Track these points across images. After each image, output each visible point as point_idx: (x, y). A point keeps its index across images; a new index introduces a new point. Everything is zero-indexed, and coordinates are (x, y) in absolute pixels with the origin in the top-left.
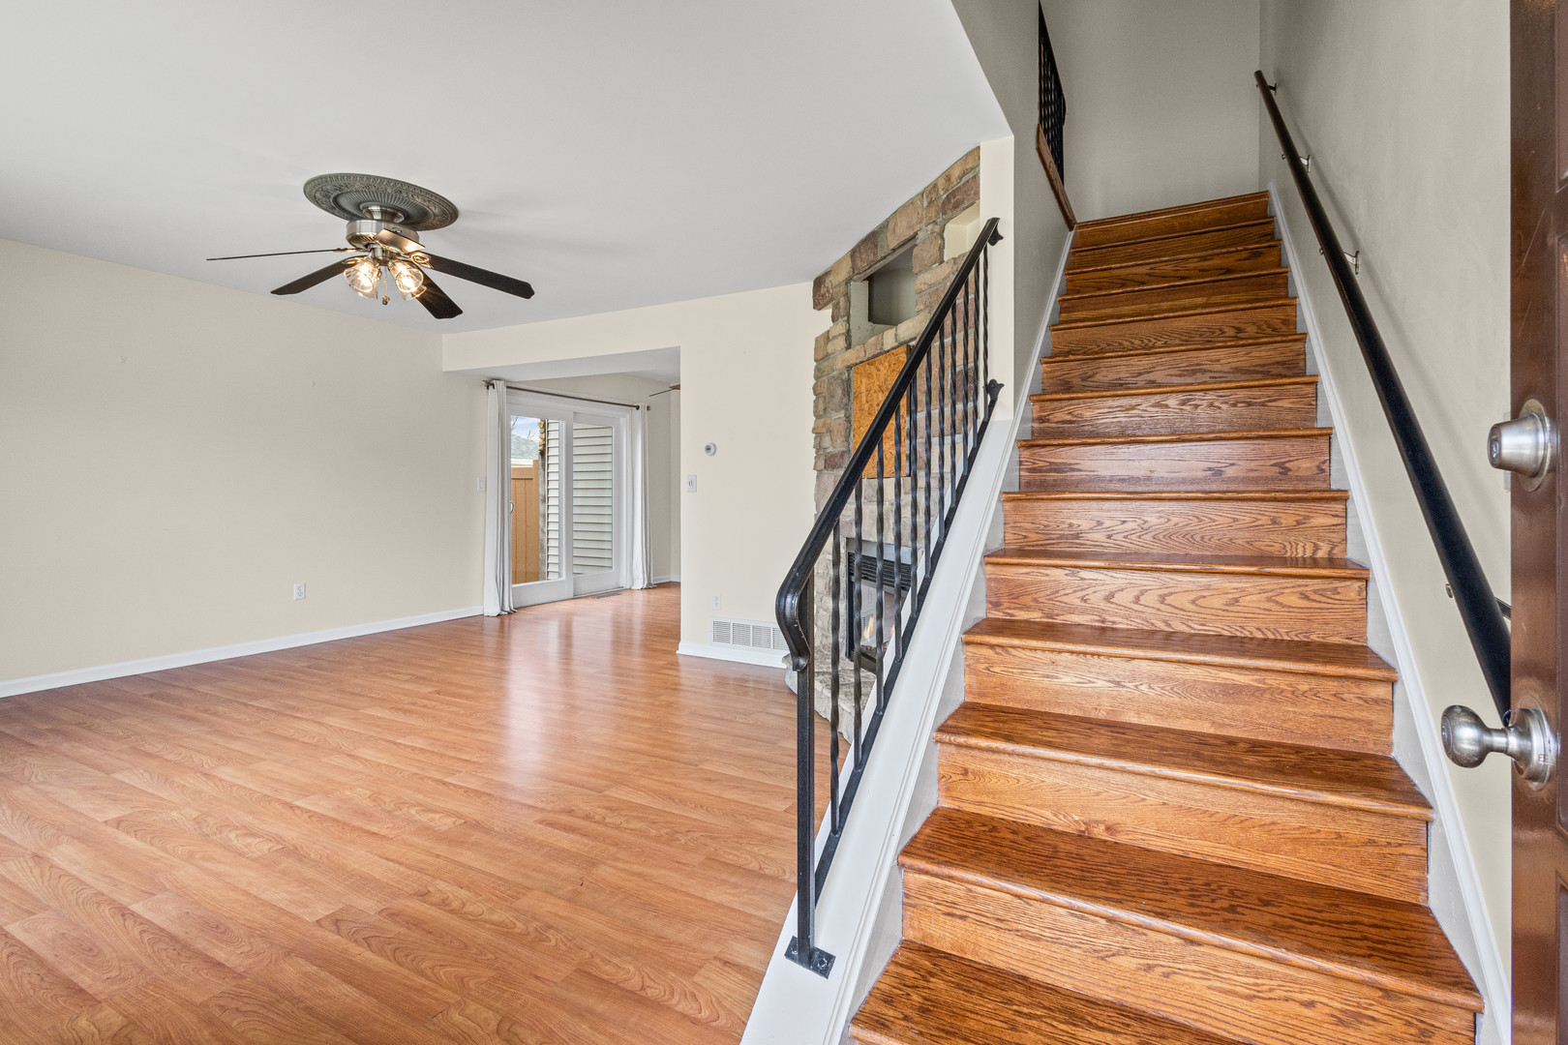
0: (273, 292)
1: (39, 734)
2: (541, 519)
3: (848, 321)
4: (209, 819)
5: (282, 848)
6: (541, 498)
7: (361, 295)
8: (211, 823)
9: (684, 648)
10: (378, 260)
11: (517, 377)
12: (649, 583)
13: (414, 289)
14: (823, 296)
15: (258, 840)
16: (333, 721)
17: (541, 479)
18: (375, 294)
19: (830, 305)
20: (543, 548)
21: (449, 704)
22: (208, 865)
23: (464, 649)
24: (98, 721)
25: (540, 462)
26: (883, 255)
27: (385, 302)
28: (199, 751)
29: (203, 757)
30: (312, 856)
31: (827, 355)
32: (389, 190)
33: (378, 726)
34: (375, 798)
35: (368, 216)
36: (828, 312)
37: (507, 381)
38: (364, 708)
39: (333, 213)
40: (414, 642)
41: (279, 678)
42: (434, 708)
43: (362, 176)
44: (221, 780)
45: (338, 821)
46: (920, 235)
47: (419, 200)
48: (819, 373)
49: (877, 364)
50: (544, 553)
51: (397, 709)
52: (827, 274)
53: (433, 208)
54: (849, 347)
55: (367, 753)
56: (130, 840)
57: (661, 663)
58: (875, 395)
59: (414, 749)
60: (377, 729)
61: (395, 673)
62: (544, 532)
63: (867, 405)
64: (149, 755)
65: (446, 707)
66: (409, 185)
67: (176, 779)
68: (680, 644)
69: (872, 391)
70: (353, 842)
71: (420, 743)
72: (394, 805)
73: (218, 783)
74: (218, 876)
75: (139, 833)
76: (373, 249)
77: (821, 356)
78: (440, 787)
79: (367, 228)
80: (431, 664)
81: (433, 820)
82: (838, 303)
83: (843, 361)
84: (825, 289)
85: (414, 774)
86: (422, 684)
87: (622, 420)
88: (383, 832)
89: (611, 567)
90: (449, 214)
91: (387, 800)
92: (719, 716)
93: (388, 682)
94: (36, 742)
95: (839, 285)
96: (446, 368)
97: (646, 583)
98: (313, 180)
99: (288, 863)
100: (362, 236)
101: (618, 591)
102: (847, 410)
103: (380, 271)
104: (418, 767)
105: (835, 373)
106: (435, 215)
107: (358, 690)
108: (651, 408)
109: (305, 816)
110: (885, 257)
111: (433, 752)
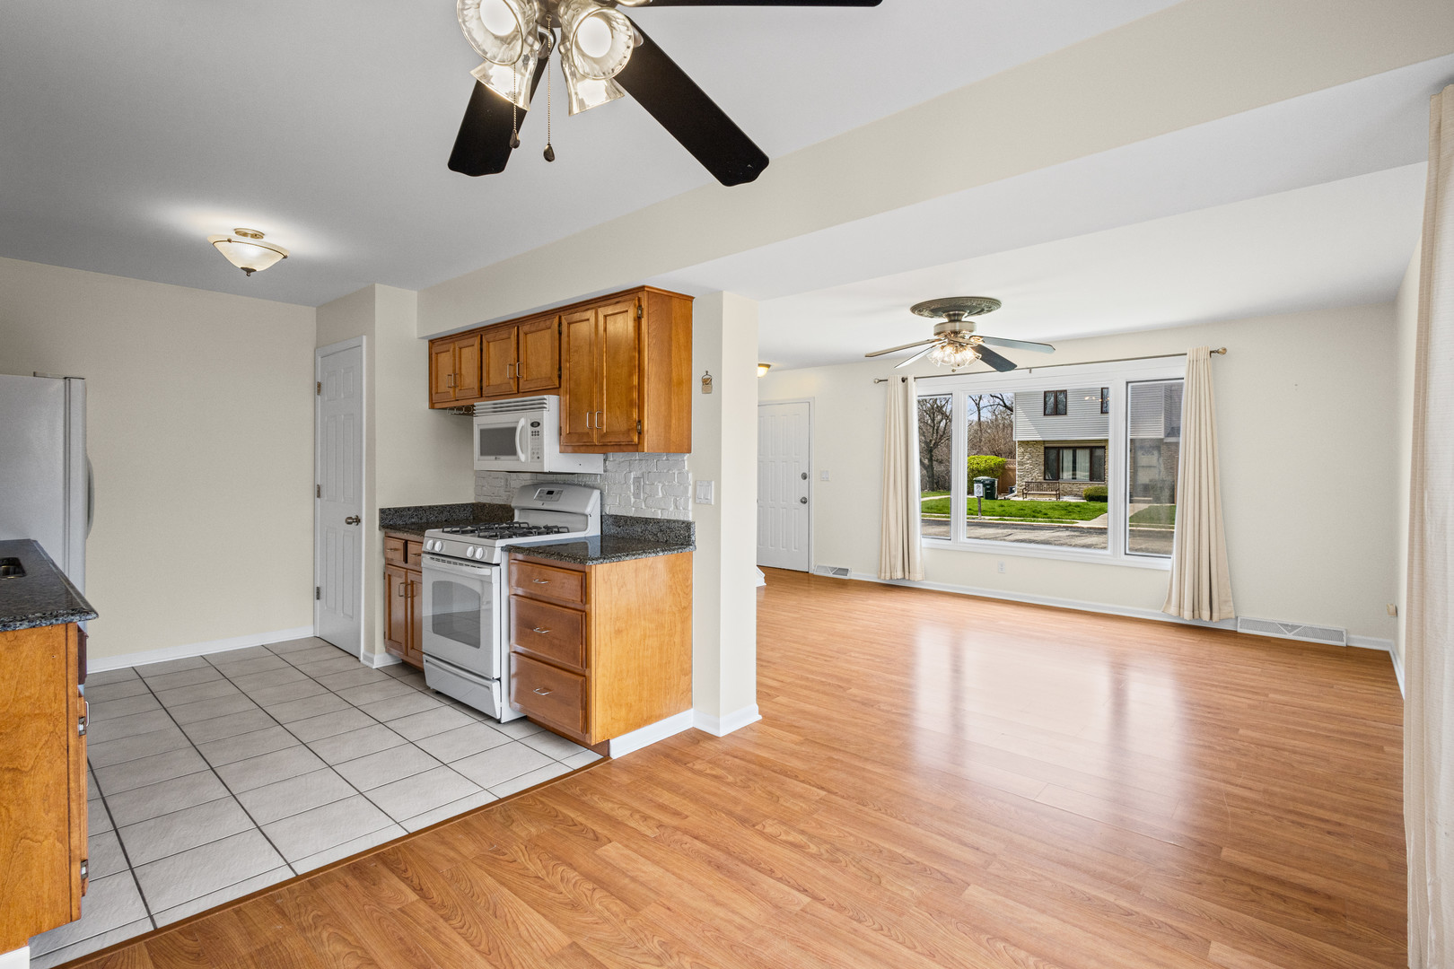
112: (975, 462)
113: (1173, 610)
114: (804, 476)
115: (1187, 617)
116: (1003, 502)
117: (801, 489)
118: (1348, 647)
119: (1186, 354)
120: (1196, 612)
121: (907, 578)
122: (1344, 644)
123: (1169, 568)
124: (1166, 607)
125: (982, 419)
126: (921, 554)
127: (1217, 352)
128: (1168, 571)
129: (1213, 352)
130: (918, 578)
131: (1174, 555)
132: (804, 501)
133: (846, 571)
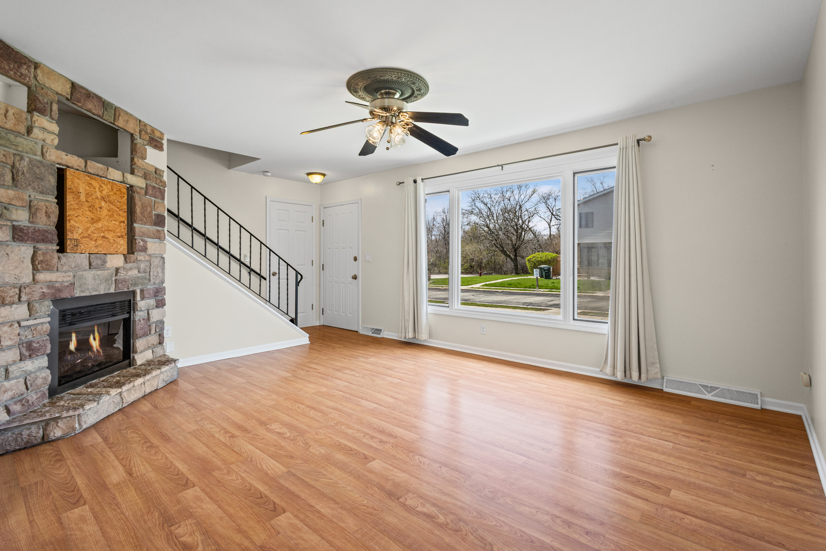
33: (395, 419)
42: (365, 435)
112: (539, 256)
113: (608, 370)
114: (355, 259)
115: (619, 377)
116: (555, 281)
117: (353, 268)
118: (763, 410)
119: (617, 144)
120: (628, 373)
121: (417, 338)
122: (758, 407)
123: (605, 332)
124: (603, 367)
125: (552, 233)
126: (427, 319)
127: (644, 139)
128: (606, 334)
129: (640, 140)
130: (423, 337)
131: (609, 320)
132: (355, 277)
133: (378, 331)
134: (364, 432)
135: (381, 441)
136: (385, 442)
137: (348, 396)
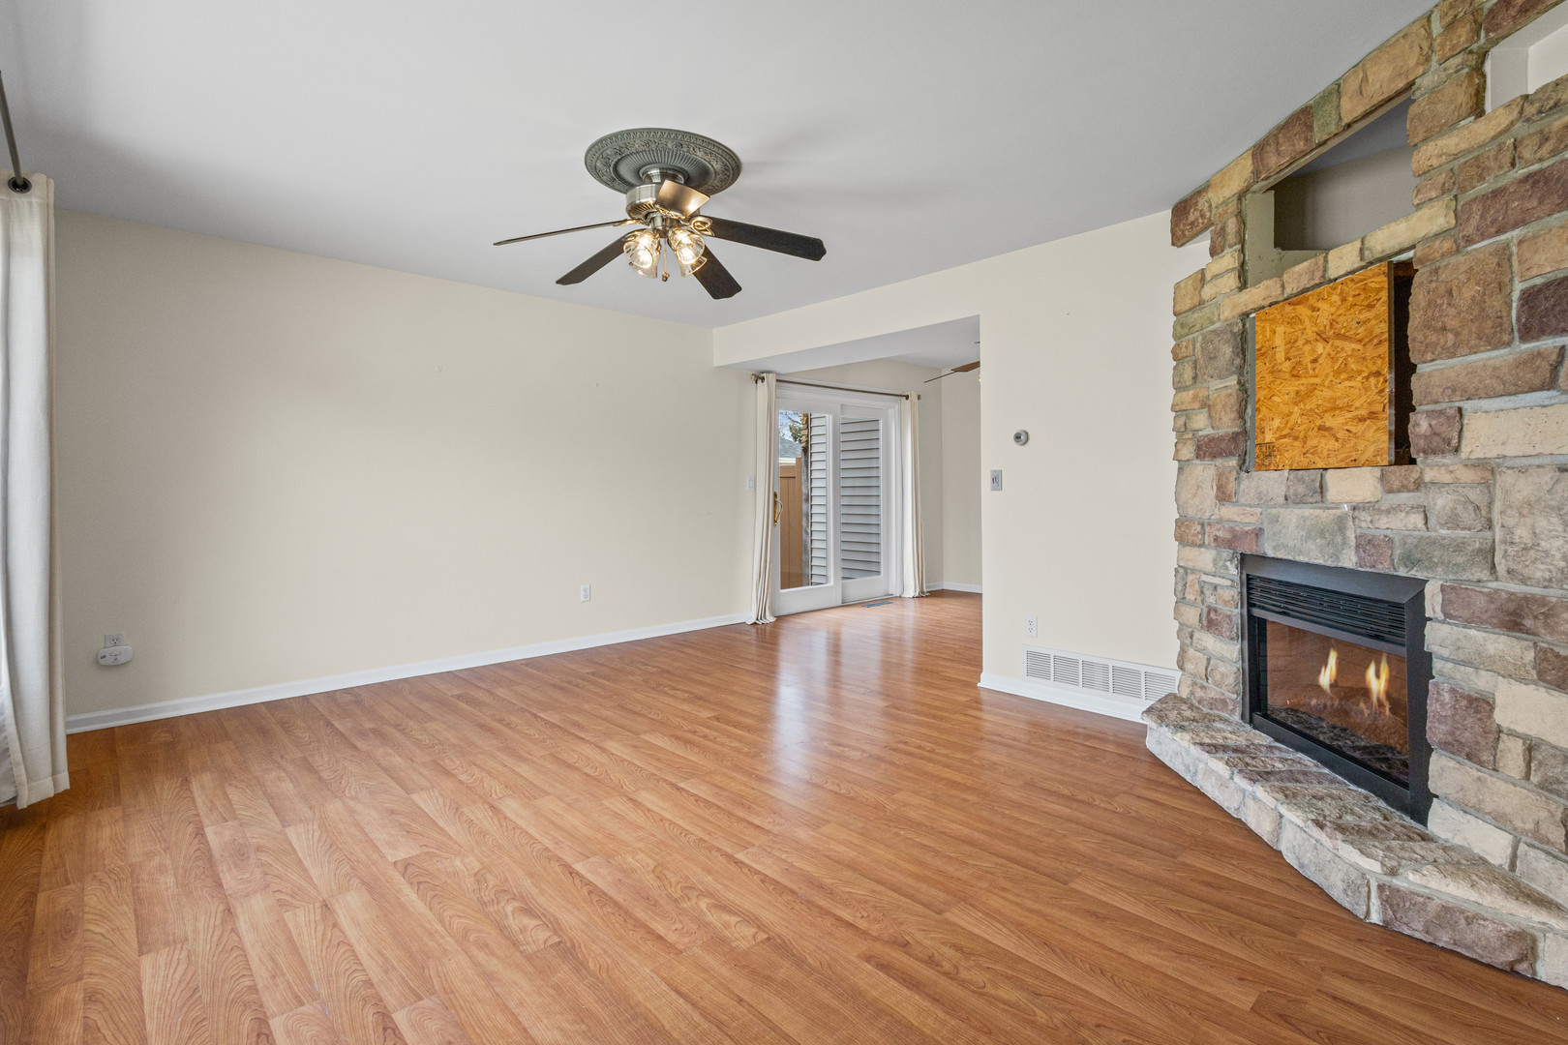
0: (558, 282)
1: (363, 734)
2: (804, 519)
3: (1242, 250)
4: (489, 876)
5: (559, 942)
6: (804, 497)
7: (641, 273)
8: (491, 884)
9: (987, 681)
10: (658, 230)
11: (786, 369)
12: (922, 592)
13: (693, 261)
14: (1192, 223)
15: (535, 922)
16: (612, 746)
17: (804, 477)
18: (653, 272)
19: (1207, 235)
20: (806, 549)
21: (730, 736)
22: (481, 956)
23: (739, 663)
24: (411, 723)
25: (803, 459)
26: (1325, 137)
27: (665, 279)
28: (489, 773)
29: (493, 783)
30: (591, 965)
31: (1201, 303)
32: (670, 145)
33: (659, 760)
34: (659, 872)
35: (647, 180)
36: (1203, 244)
37: (777, 374)
38: (645, 732)
39: (614, 188)
40: (690, 651)
41: (566, 685)
42: (714, 740)
43: (642, 130)
44: (505, 818)
45: (620, 908)
46: (1425, 82)
47: (700, 155)
48: (1182, 330)
49: (1312, 301)
50: (807, 554)
51: (678, 738)
52: (1200, 192)
53: (714, 164)
54: (1243, 285)
55: (647, 798)
56: (411, 897)
57: (963, 699)
58: (1308, 348)
59: (698, 799)
60: (657, 764)
61: (674, 689)
62: (807, 533)
63: (1288, 364)
64: (448, 773)
65: (726, 740)
66: (691, 135)
67: (465, 810)
68: (982, 675)
69: (1300, 343)
70: (635, 948)
71: (703, 791)
72: (682, 890)
73: (502, 821)
74: (488, 977)
75: (422, 887)
76: (653, 218)
77: (1188, 304)
78: (732, 867)
79: (646, 195)
80: (707, 680)
81: (727, 925)
82: (1223, 229)
83: (1234, 307)
84: (1197, 214)
85: (701, 839)
86: (700, 706)
87: (891, 411)
88: (672, 937)
89: (878, 572)
90: (733, 168)
91: (673, 880)
92: (1066, 792)
93: (667, 700)
94: (358, 744)
95: (1225, 202)
96: (717, 363)
97: (918, 590)
98: (593, 146)
99: (564, 973)
100: (641, 204)
101: (886, 600)
102: (1241, 374)
103: (659, 244)
104: (704, 829)
105: (1217, 325)
106: (716, 173)
107: (638, 708)
108: (922, 397)
109: (585, 890)
110: (1325, 142)
111: (719, 807)
134: (715, 743)
135: (694, 732)
136: (690, 731)
137: (741, 813)
